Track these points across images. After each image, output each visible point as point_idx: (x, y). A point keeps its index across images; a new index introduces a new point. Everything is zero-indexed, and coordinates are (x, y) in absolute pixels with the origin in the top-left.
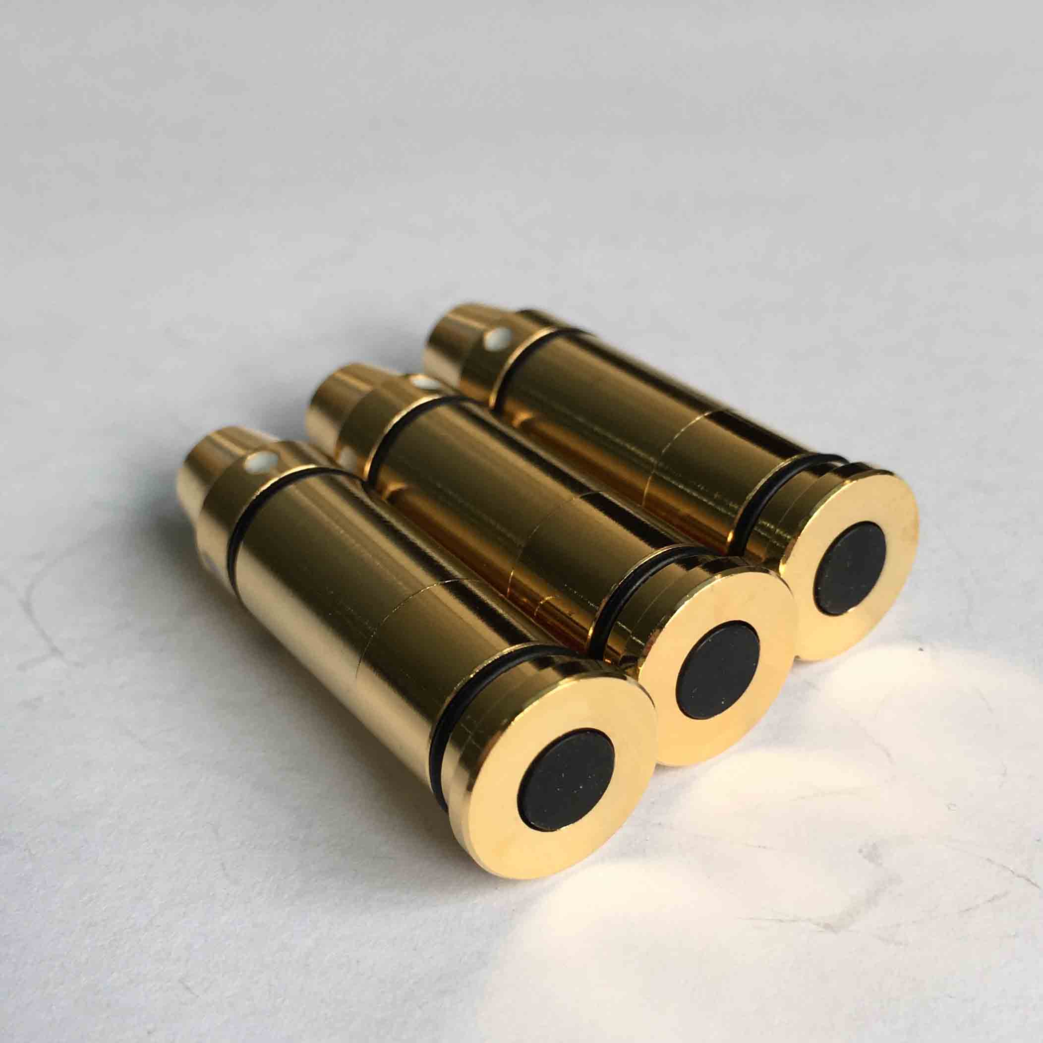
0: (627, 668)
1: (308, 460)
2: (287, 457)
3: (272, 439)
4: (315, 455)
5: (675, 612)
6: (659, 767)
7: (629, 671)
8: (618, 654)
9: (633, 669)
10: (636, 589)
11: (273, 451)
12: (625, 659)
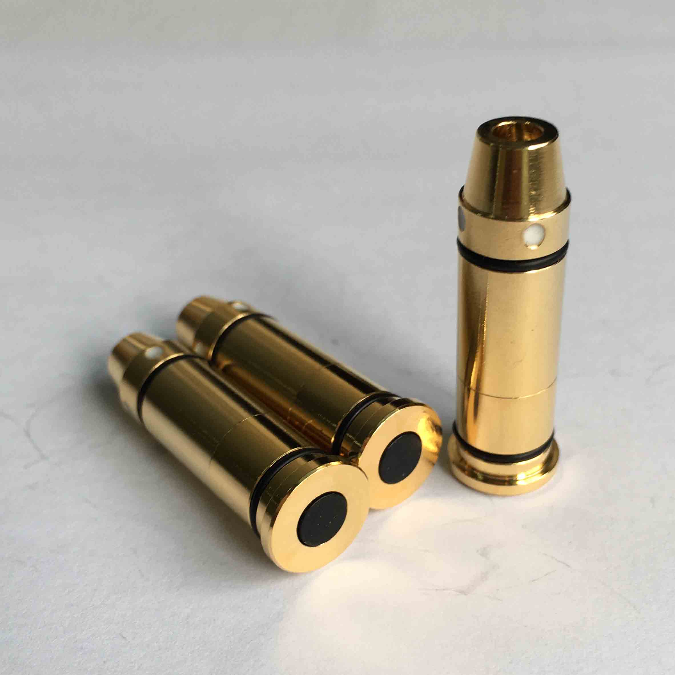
0: (353, 458)
1: (178, 350)
2: (168, 350)
3: (159, 339)
4: (183, 348)
5: (376, 428)
6: (371, 510)
7: (354, 460)
8: (348, 451)
9: (356, 458)
10: (355, 417)
11: (160, 347)
12: (352, 454)
